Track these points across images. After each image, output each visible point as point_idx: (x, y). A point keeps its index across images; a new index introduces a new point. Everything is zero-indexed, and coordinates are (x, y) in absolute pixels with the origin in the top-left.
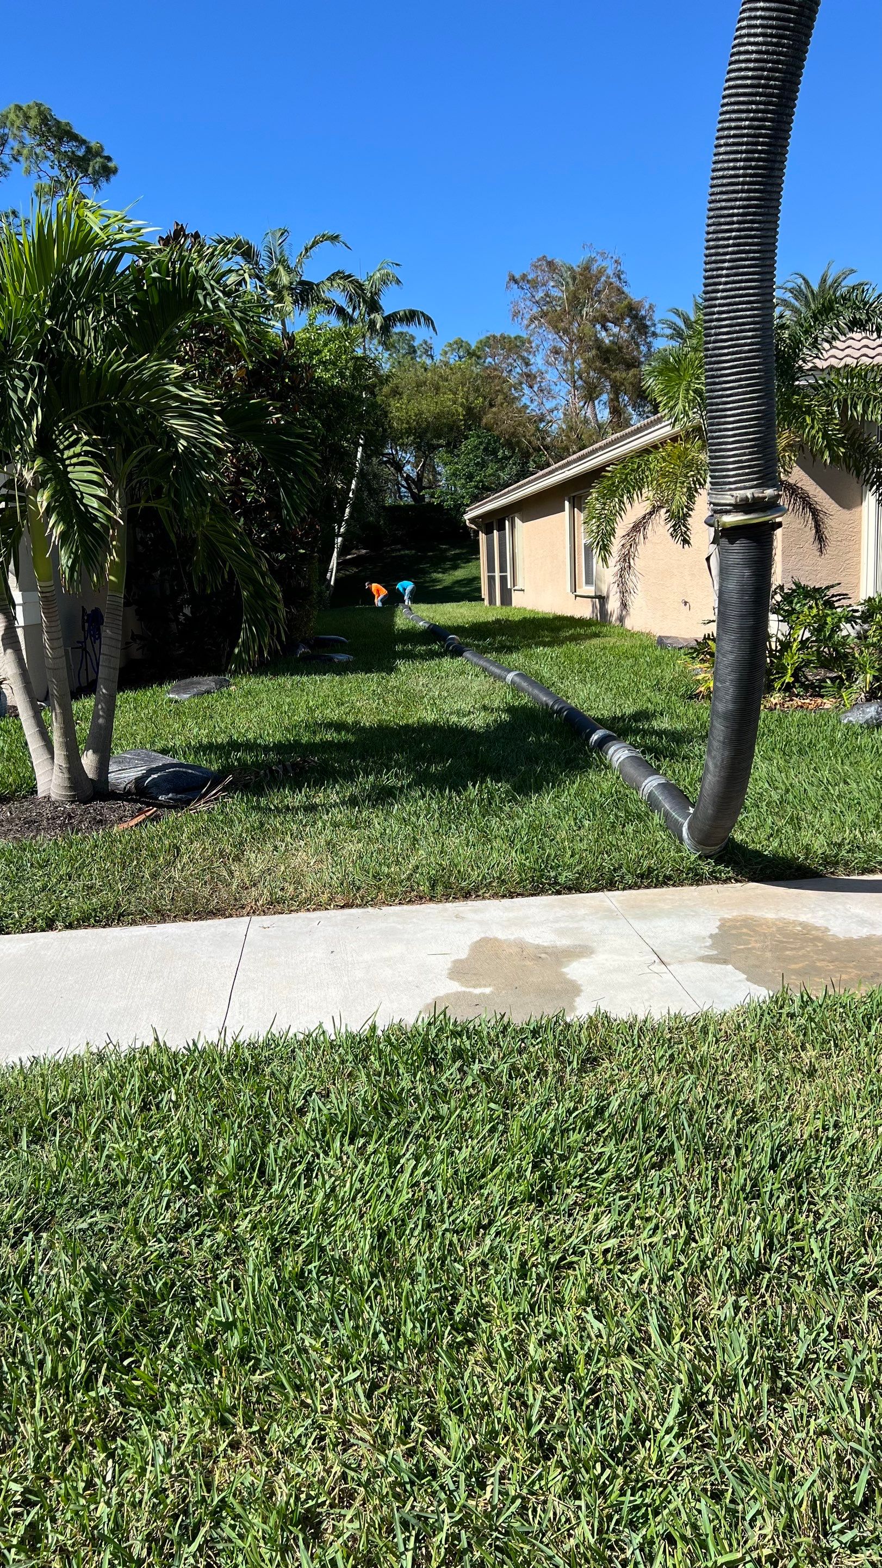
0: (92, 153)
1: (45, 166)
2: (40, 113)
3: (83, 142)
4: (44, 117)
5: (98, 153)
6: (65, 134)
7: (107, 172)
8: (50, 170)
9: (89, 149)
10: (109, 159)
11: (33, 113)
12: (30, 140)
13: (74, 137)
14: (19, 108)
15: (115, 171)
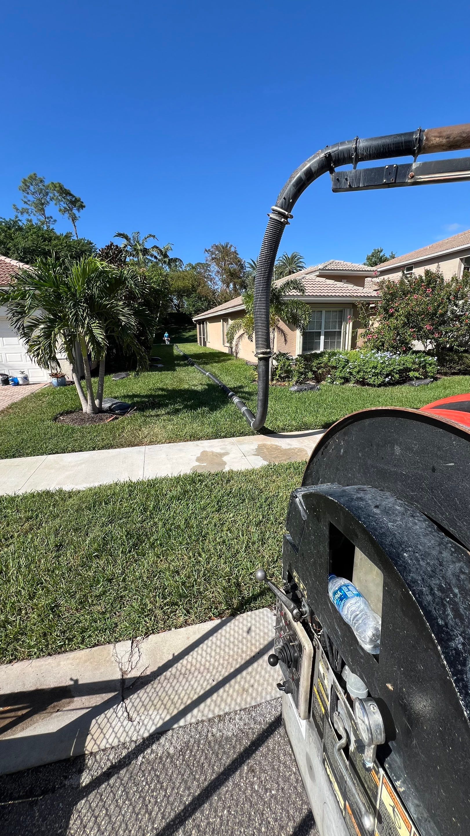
0: (77, 200)
1: (62, 203)
2: (60, 186)
3: (74, 196)
4: (61, 188)
5: (79, 200)
6: (68, 193)
7: (82, 207)
8: (63, 205)
9: (76, 199)
10: (82, 202)
11: (57, 185)
12: (57, 194)
13: (71, 195)
14: (53, 183)
15: (84, 207)
